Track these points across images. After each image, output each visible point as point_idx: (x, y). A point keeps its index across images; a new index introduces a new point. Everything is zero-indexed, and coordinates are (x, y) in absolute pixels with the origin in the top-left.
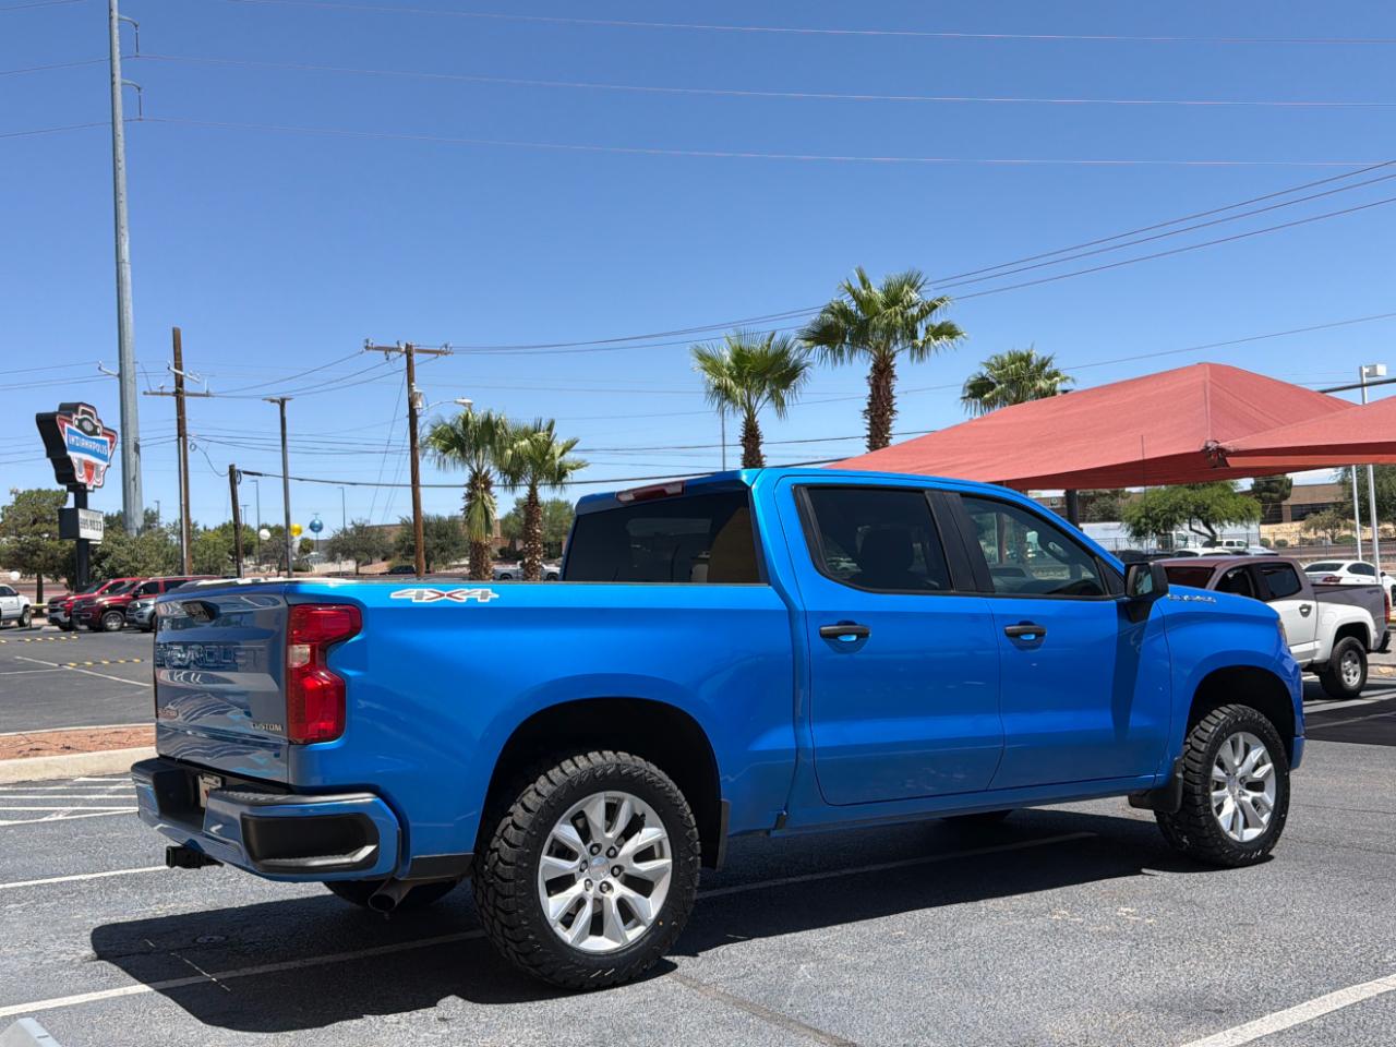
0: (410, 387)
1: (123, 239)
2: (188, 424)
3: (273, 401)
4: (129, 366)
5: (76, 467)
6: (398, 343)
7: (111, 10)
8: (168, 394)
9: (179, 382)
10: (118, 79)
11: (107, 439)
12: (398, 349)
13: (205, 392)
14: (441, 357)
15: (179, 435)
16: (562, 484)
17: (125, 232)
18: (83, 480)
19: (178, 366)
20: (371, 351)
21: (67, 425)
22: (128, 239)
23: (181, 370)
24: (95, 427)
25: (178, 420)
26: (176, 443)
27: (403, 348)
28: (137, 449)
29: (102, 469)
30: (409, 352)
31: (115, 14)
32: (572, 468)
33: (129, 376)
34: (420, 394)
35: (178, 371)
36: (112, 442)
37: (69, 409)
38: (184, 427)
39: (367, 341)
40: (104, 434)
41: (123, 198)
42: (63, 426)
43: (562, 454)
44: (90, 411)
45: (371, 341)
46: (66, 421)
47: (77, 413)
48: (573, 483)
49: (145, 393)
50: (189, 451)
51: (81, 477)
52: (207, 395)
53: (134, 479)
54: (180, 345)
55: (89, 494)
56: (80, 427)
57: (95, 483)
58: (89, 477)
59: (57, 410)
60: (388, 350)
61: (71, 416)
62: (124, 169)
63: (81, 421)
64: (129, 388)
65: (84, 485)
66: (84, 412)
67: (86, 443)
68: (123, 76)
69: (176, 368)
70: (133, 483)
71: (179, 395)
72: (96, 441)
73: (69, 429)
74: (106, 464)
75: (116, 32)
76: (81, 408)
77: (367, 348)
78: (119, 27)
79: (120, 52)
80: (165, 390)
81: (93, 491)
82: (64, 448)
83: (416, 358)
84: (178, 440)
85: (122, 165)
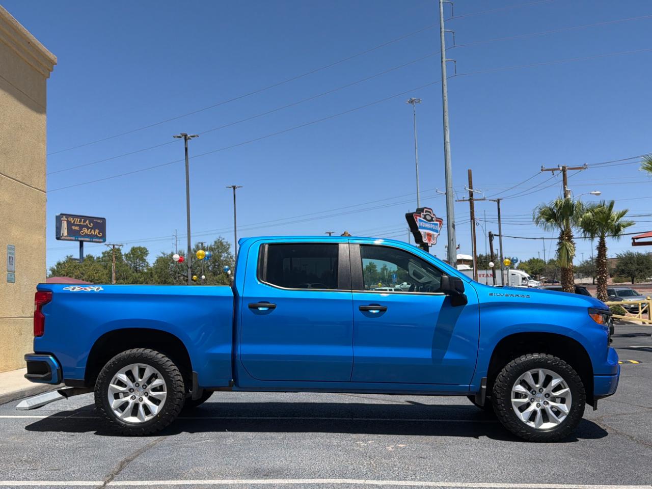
0: (564, 188)
1: (447, 132)
2: (475, 214)
3: (494, 201)
4: (450, 189)
5: (423, 236)
6: (559, 166)
7: (441, 28)
8: (466, 200)
9: (471, 194)
10: (444, 60)
11: (438, 223)
12: (558, 169)
13: (483, 198)
14: (583, 170)
15: (471, 219)
16: (619, 236)
17: (448, 129)
18: (426, 242)
19: (471, 187)
20: (544, 172)
21: (418, 218)
22: (449, 131)
23: (472, 189)
24: (432, 218)
25: (471, 212)
26: (470, 223)
27: (561, 168)
28: (454, 226)
29: (435, 236)
30: (564, 170)
31: (443, 30)
32: (624, 227)
33: (450, 194)
34: (569, 191)
35: (471, 190)
36: (440, 224)
37: (420, 211)
38: (474, 215)
39: (542, 167)
40: (437, 221)
41: (447, 114)
42: (416, 218)
43: (618, 218)
44: (429, 211)
45: (544, 167)
46: (418, 216)
47: (423, 212)
48: (625, 234)
49: (456, 201)
50: (476, 226)
51: (425, 240)
52: (484, 199)
53: (452, 240)
54: (471, 177)
55: (429, 248)
56: (425, 218)
57: (432, 243)
58: (429, 240)
59: (415, 211)
60: (554, 170)
61: (420, 214)
62: (447, 100)
63: (425, 216)
64: (450, 199)
65: (427, 244)
66: (426, 211)
67: (428, 225)
68: (446, 58)
69: (470, 188)
70: (452, 242)
71: (471, 200)
72: (433, 224)
73: (419, 219)
74: (437, 234)
75: (443, 38)
76: (425, 210)
77: (542, 170)
78: (445, 36)
79: (445, 47)
80: (465, 199)
81: (431, 246)
82: (417, 228)
83: (568, 173)
84: (471, 221)
85: (446, 98)
